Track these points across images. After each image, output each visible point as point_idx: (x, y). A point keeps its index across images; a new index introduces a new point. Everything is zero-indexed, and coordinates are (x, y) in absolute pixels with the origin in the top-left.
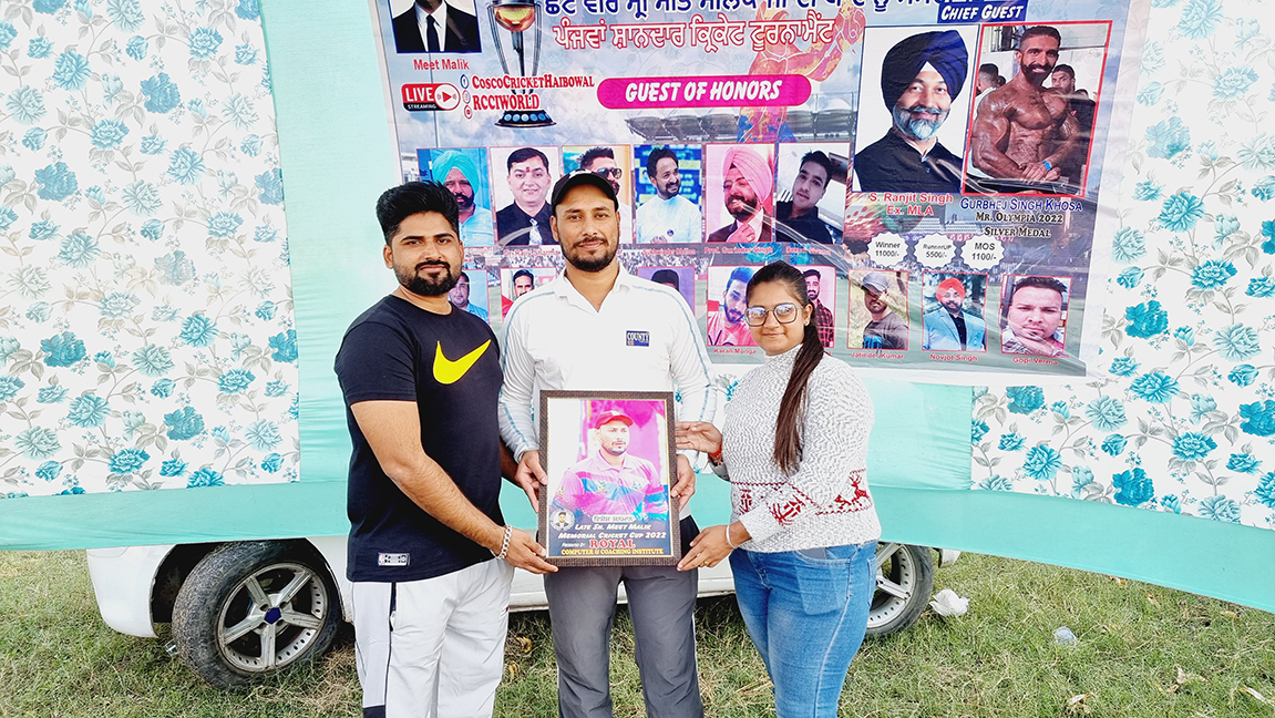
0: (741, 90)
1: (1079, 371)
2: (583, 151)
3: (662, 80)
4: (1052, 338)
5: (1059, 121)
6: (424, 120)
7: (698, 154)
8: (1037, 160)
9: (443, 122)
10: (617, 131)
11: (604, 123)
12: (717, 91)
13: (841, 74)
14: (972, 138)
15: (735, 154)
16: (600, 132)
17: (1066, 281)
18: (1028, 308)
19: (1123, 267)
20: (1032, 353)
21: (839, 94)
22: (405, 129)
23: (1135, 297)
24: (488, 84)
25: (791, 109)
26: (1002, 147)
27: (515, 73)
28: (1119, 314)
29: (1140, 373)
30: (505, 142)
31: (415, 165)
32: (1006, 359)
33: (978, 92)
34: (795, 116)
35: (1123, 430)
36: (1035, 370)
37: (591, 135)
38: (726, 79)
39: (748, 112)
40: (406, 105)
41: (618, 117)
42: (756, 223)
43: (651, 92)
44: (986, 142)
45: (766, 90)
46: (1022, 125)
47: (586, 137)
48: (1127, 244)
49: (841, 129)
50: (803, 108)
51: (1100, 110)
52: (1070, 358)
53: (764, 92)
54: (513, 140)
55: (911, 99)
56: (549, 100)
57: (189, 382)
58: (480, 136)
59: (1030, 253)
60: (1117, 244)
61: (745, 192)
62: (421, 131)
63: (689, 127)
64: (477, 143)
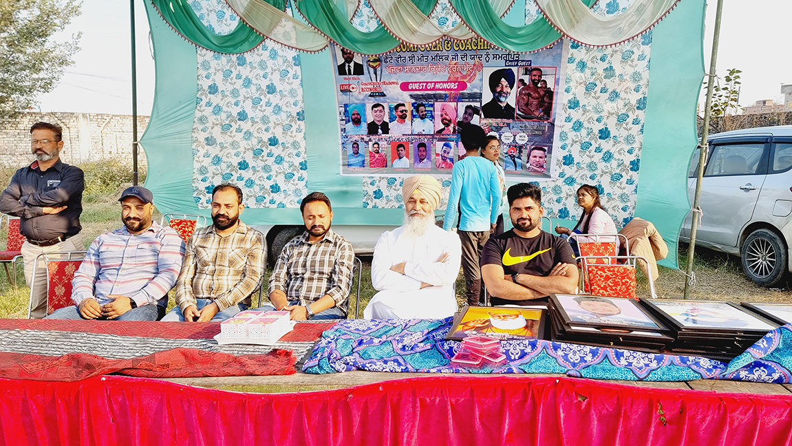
0: (445, 86)
1: (550, 177)
2: (396, 104)
3: (420, 83)
4: (542, 167)
5: (543, 97)
6: (346, 95)
7: (432, 105)
8: (537, 109)
9: (352, 96)
10: (406, 98)
11: (402, 96)
12: (437, 86)
13: (476, 81)
14: (518, 102)
15: (444, 105)
16: (401, 98)
17: (546, 148)
18: (535, 157)
19: (562, 144)
20: (535, 171)
21: (476, 87)
22: (340, 97)
23: (565, 153)
24: (366, 84)
25: (461, 92)
26: (527, 105)
27: (374, 81)
28: (561, 158)
29: (566, 177)
30: (371, 102)
31: (343, 108)
32: (528, 173)
33: (519, 88)
34: (463, 94)
35: (561, 195)
36: (537, 176)
37: (398, 99)
38: (440, 82)
39: (447, 92)
40: (341, 91)
41: (406, 94)
42: (451, 128)
43: (416, 86)
44: (522, 103)
45: (453, 86)
46: (532, 98)
47: (396, 100)
48: (563, 136)
49: (478, 98)
50: (465, 91)
51: (555, 94)
52: (546, 173)
53: (452, 86)
54: (372, 101)
55: (499, 90)
56: (384, 89)
57: (276, 176)
58: (363, 100)
59: (536, 139)
60: (560, 136)
61: (447, 117)
62: (345, 99)
63: (428, 97)
64: (362, 102)
